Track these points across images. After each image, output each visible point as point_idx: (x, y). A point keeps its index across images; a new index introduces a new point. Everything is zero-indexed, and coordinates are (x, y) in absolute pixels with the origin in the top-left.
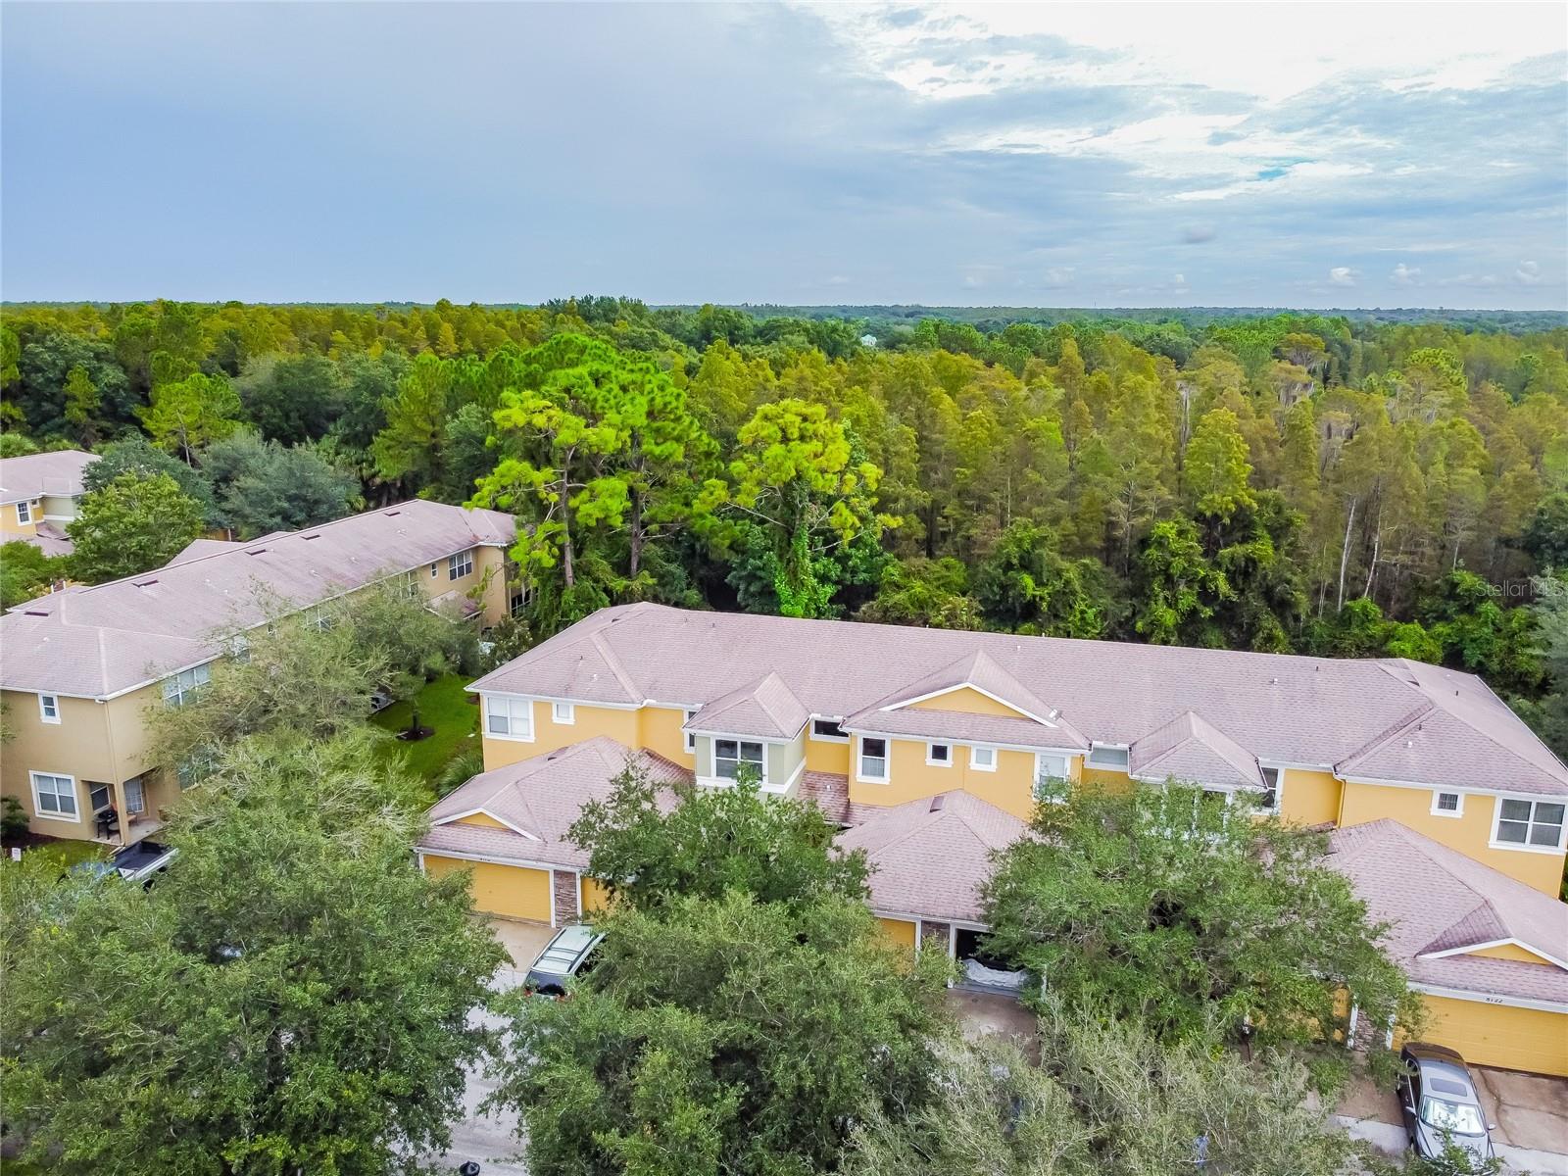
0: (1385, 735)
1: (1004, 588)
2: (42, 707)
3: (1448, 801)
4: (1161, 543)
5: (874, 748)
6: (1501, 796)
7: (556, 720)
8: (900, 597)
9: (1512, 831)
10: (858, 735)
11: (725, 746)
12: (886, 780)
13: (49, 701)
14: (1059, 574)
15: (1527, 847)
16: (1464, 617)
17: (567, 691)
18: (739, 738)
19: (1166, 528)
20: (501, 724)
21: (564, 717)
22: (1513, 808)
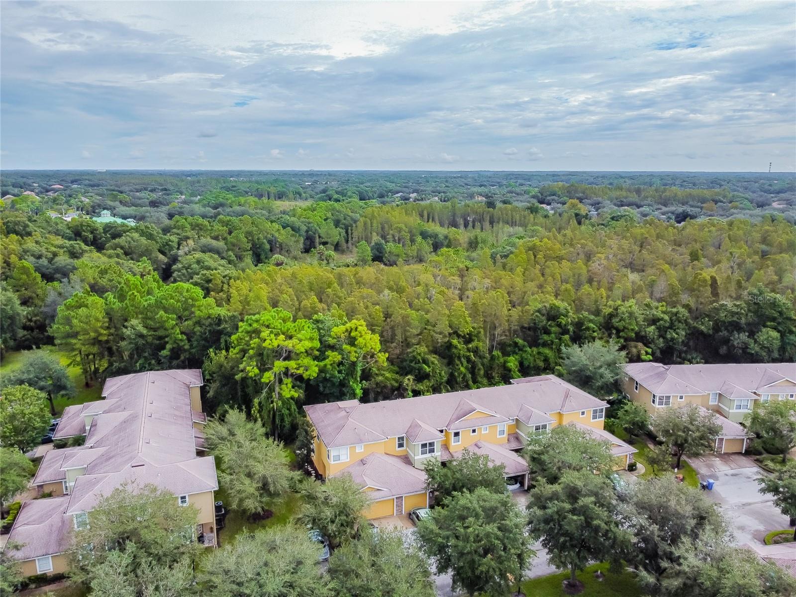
0: (565, 400)
1: (418, 370)
2: (180, 500)
3: (583, 413)
4: (456, 347)
5: (457, 434)
6: (592, 409)
7: (357, 451)
8: (380, 378)
9: (595, 417)
10: (452, 432)
11: (424, 446)
12: (460, 443)
13: (183, 498)
14: (433, 363)
15: (598, 420)
16: (521, 352)
17: (361, 441)
18: (428, 442)
19: (455, 342)
20: (338, 458)
21: (360, 449)
22: (595, 412)
